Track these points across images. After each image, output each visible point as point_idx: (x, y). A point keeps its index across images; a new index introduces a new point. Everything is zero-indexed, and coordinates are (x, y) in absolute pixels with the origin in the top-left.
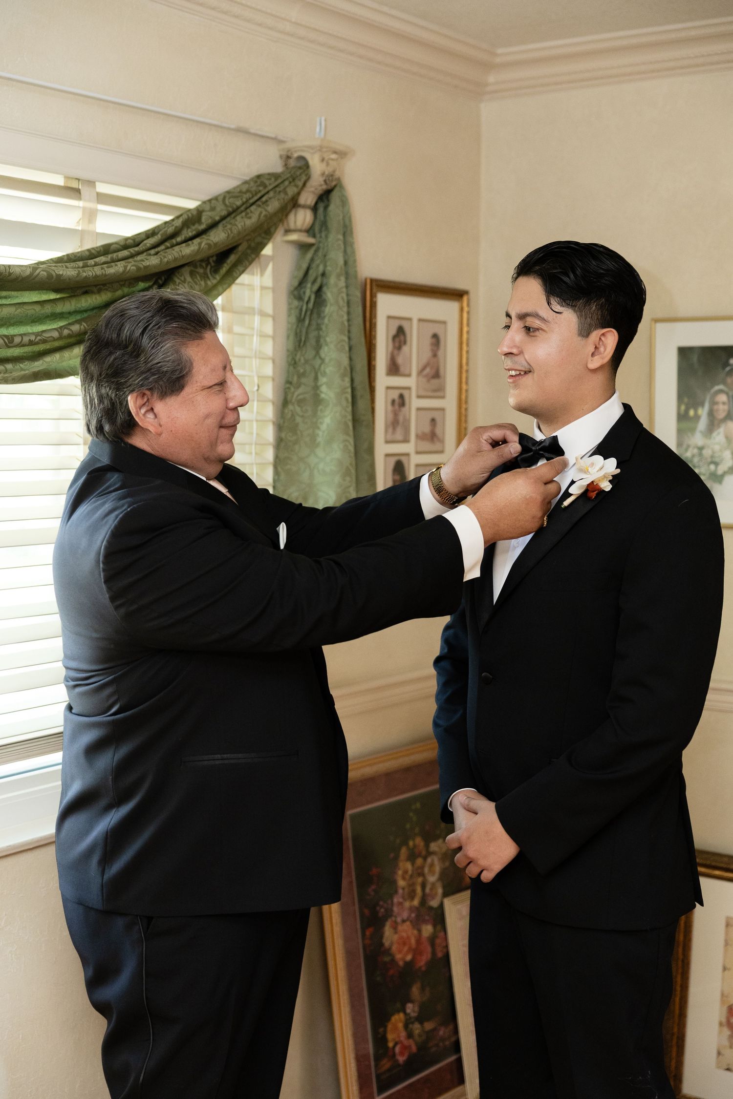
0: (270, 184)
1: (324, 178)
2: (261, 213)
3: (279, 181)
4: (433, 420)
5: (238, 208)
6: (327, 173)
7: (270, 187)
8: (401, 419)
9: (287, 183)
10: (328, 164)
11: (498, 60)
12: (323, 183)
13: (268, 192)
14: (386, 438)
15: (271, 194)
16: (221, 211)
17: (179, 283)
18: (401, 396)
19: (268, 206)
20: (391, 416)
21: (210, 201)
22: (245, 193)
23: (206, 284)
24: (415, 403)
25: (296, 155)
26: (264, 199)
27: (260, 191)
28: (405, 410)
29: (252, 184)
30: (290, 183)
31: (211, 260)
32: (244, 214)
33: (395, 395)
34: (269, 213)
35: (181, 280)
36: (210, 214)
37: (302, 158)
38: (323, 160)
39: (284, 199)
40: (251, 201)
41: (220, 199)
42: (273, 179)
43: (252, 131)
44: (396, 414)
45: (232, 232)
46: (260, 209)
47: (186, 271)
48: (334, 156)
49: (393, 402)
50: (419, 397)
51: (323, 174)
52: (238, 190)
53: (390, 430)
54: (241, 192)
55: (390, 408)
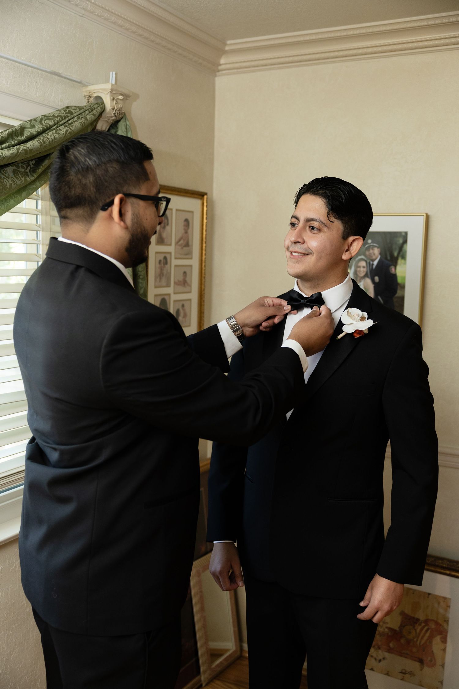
0: (75, 113)
1: (114, 112)
2: (67, 131)
3: (82, 111)
4: (185, 273)
5: (51, 127)
6: (116, 108)
7: (75, 115)
8: (165, 272)
9: (87, 112)
10: (117, 103)
11: (227, 48)
12: (113, 115)
13: (73, 118)
14: (155, 284)
15: (76, 119)
16: (38, 128)
17: (4, 178)
18: (165, 258)
19: (72, 126)
20: (158, 271)
21: (30, 121)
22: (57, 117)
23: (26, 180)
24: (174, 262)
25: (95, 95)
26: (70, 122)
27: (68, 117)
28: (168, 266)
29: (63, 111)
30: (90, 112)
31: (31, 163)
32: (54, 131)
33: (161, 257)
34: (73, 131)
35: (6, 176)
36: (30, 130)
37: (98, 98)
38: (114, 99)
39: (84, 122)
40: (61, 123)
41: (38, 121)
42: (78, 110)
43: (63, 75)
44: (161, 269)
45: (44, 142)
46: (66, 128)
47: (10, 170)
48: (121, 97)
49: (160, 261)
50: (176, 258)
51: (113, 109)
52: (52, 115)
53: (158, 280)
54: (54, 116)
55: (158, 265)
